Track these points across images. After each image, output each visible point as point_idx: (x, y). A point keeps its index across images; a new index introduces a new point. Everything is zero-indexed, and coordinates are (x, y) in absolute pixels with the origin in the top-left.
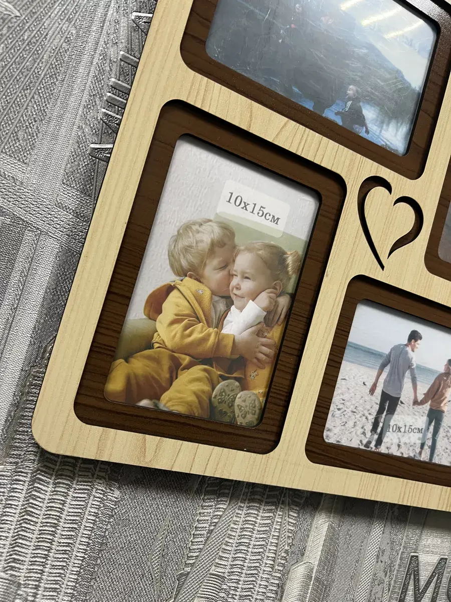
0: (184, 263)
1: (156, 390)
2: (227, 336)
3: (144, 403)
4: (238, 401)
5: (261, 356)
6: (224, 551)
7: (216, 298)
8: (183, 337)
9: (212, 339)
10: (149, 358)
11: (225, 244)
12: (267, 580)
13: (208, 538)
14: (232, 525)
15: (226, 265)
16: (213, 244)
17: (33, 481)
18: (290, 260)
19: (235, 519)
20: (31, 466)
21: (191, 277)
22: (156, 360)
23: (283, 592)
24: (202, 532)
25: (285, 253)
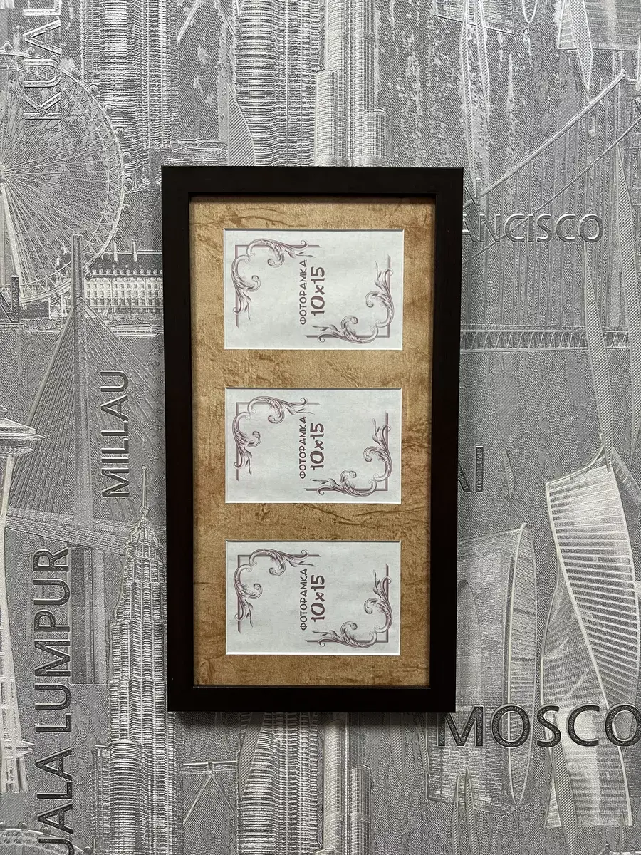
12: (307, 734)
17: (131, 687)
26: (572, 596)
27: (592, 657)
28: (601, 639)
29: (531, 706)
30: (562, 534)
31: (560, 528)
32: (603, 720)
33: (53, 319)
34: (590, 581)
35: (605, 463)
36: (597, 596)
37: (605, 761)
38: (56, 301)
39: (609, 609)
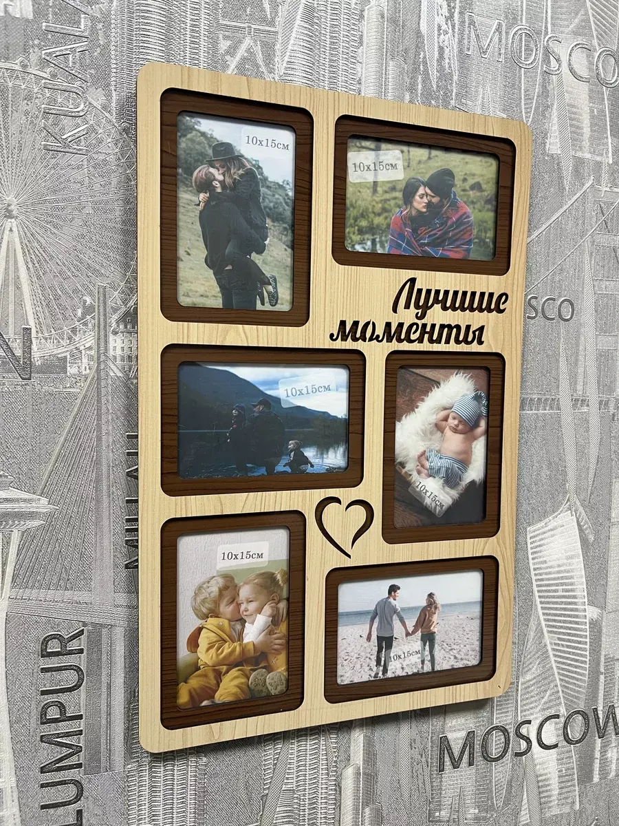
0: (204, 610)
1: (210, 693)
2: (248, 643)
3: (205, 703)
4: (268, 681)
5: (276, 647)
6: (289, 774)
7: (233, 623)
8: (218, 655)
9: (238, 649)
10: (199, 676)
11: (229, 587)
12: (326, 784)
13: (274, 769)
14: (290, 756)
15: (234, 599)
16: (221, 591)
17: (151, 768)
18: (279, 577)
19: (290, 751)
20: (146, 760)
21: (211, 617)
22: (205, 676)
23: (340, 788)
24: (269, 767)
25: (274, 574)
26: (543, 623)
27: (556, 674)
28: (563, 658)
29: (510, 724)
30: (537, 572)
31: (536, 566)
32: (562, 725)
33: (73, 376)
34: (556, 609)
35: (570, 509)
36: (560, 621)
37: (563, 759)
38: (76, 356)
39: (569, 631)
